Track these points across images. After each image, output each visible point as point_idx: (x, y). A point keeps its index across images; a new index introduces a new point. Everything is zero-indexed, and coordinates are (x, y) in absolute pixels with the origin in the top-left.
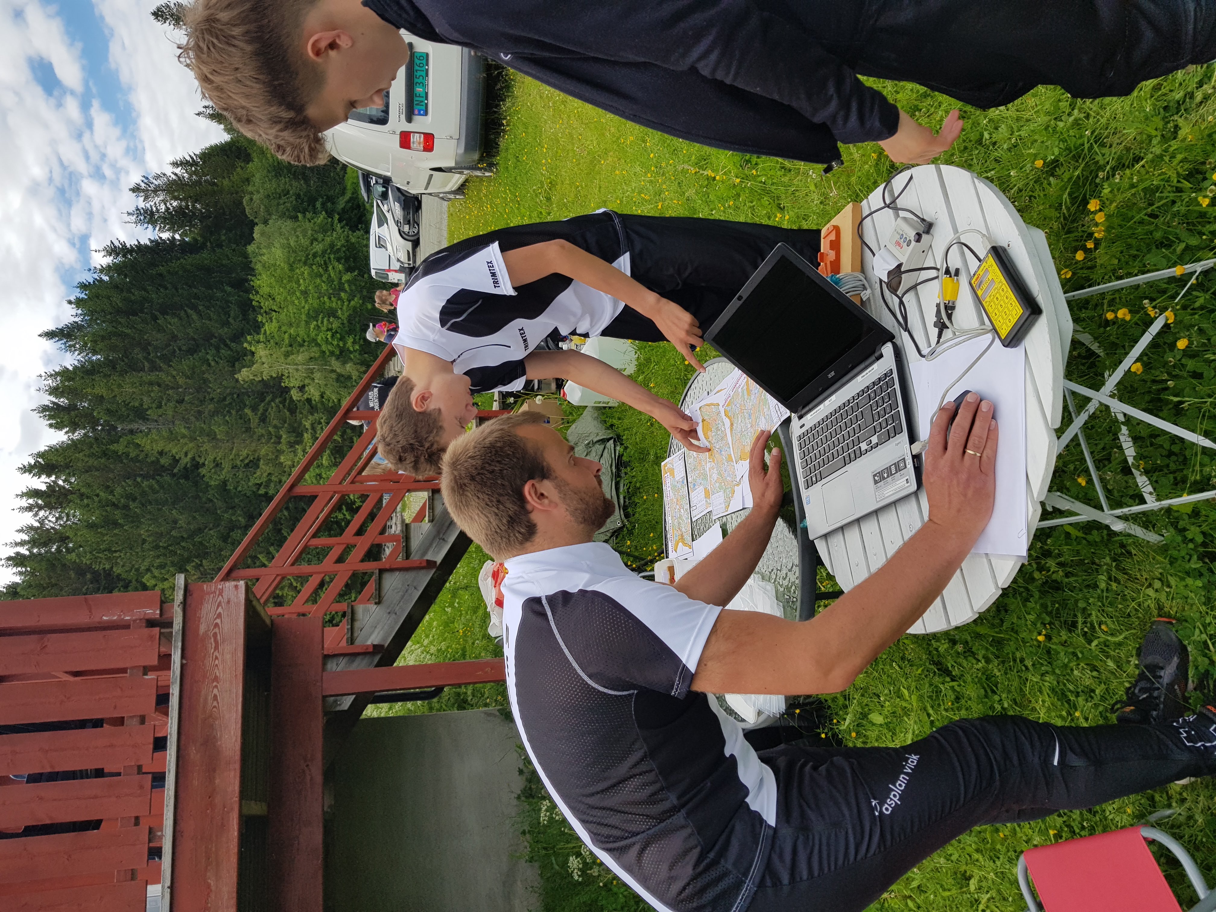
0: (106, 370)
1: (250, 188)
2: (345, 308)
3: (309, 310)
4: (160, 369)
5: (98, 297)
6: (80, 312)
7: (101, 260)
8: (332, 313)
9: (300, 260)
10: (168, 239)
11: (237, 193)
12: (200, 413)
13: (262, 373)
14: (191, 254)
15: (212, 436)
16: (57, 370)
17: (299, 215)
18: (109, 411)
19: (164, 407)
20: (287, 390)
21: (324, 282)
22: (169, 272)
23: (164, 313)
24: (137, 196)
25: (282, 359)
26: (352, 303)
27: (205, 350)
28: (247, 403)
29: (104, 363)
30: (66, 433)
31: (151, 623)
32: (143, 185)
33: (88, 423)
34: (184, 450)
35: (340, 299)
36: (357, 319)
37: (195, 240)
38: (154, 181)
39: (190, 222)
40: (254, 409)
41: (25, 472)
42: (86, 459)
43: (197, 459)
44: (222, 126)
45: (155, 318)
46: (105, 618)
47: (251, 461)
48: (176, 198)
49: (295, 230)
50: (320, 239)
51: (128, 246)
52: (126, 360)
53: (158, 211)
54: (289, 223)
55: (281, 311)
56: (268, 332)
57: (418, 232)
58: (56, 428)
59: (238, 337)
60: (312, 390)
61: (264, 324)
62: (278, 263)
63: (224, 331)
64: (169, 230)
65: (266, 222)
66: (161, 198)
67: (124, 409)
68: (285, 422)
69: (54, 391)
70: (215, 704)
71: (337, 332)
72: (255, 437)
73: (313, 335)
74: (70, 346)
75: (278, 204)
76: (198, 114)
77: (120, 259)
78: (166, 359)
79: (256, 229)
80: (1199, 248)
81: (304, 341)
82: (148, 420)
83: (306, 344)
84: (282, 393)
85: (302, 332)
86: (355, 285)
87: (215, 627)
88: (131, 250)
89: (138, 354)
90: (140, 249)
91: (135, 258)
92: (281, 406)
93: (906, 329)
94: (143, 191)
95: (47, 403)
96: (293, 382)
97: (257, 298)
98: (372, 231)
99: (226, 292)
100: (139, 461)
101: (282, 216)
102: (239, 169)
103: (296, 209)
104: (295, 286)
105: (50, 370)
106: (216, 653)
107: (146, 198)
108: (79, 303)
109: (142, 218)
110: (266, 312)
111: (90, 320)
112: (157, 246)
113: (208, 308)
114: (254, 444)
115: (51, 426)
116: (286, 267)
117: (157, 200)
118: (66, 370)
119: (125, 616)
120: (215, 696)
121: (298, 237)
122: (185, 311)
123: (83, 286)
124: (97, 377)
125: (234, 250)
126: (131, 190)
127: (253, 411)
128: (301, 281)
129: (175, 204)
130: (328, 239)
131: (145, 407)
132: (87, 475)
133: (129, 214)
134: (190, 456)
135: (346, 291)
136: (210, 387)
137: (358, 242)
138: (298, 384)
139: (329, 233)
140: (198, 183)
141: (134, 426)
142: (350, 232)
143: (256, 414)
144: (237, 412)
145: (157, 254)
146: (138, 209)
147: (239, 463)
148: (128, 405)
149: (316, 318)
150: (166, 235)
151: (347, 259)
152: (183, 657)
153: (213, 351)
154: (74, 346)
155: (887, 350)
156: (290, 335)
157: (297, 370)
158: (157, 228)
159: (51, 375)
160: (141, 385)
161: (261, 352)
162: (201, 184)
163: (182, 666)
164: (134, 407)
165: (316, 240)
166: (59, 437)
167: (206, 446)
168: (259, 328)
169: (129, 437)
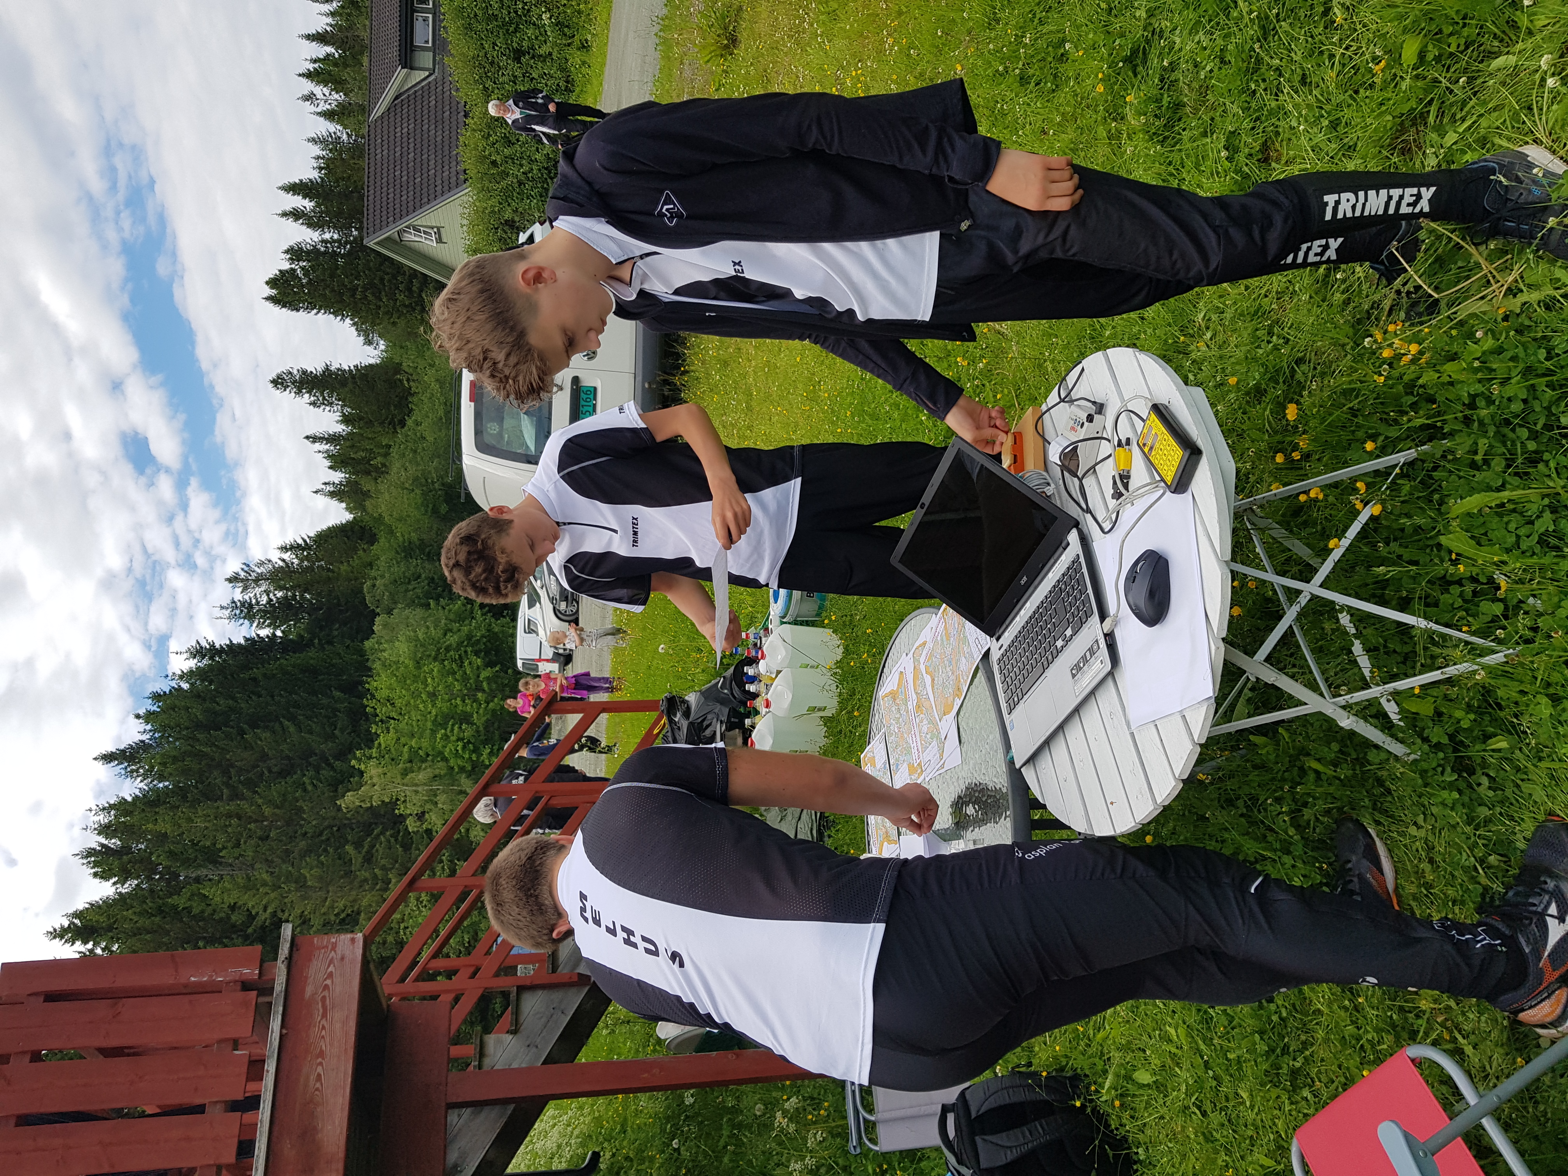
0: (174, 800)
1: (373, 573)
2: (481, 711)
3: (436, 716)
4: (242, 798)
5: (173, 709)
6: (149, 727)
7: (181, 664)
8: (466, 718)
9: (430, 656)
10: (268, 636)
11: (356, 579)
12: (288, 852)
13: (371, 797)
14: (294, 652)
15: (301, 883)
16: (112, 802)
17: (431, 601)
18: (172, 854)
19: (243, 846)
20: (402, 818)
21: (457, 680)
22: (265, 675)
23: (254, 725)
24: (234, 587)
25: (399, 780)
26: (491, 705)
27: (302, 770)
28: (349, 838)
29: (172, 791)
30: (114, 884)
31: (246, 986)
32: (242, 574)
33: (143, 871)
34: (264, 902)
35: (475, 700)
36: (496, 725)
37: (301, 637)
38: (256, 569)
39: (296, 615)
40: (358, 845)
41: (55, 938)
42: (135, 918)
43: (280, 914)
44: (344, 505)
45: (242, 733)
46: (193, 979)
47: (348, 915)
48: (281, 588)
49: (425, 619)
50: (455, 630)
51: (218, 646)
52: (200, 786)
53: (258, 603)
54: (419, 612)
55: (401, 718)
56: (383, 746)
57: (578, 611)
58: (102, 878)
59: (344, 753)
60: (433, 818)
61: (379, 736)
62: (401, 659)
63: (327, 747)
64: (269, 626)
65: (389, 612)
66: (263, 588)
67: (190, 851)
68: (397, 862)
69: (104, 830)
70: (318, 1085)
71: (469, 742)
72: (356, 883)
73: (439, 746)
74: (132, 771)
75: (407, 591)
76: (316, 492)
77: (206, 661)
78: (251, 785)
79: (377, 619)
80: (1399, 439)
81: (428, 755)
82: (221, 863)
83: (430, 758)
84: (395, 823)
85: (425, 743)
86: (496, 683)
87: (324, 990)
88: (220, 651)
89: (217, 778)
90: (232, 649)
91: (224, 661)
92: (392, 840)
93: (1088, 511)
94: (242, 580)
95: (94, 845)
96: (409, 809)
97: (372, 703)
98: (520, 614)
99: (333, 697)
100: (204, 919)
101: (411, 604)
102: (361, 552)
103: (428, 595)
104: (421, 686)
105: (103, 803)
106: (324, 1022)
107: (245, 589)
108: (149, 717)
109: (238, 612)
110: (382, 721)
111: (161, 737)
112: (253, 645)
113: (309, 718)
114: (354, 893)
115: (95, 875)
116: (411, 664)
117: (258, 590)
118: (123, 801)
119: (218, 976)
120: (319, 1075)
121: (428, 628)
122: (281, 723)
123: (156, 697)
124: (161, 810)
125: (348, 647)
126: (227, 580)
127: (356, 848)
128: (429, 680)
129: (280, 594)
130: (465, 629)
131: (219, 846)
132: (134, 939)
133: (222, 608)
134: (269, 910)
135: (484, 691)
136: (304, 819)
137: (503, 632)
138: (416, 810)
139: (467, 622)
140: (310, 569)
141: (202, 872)
142: (493, 620)
143: (360, 852)
144: (336, 850)
145: (253, 654)
146: (234, 602)
147: (333, 918)
148: (197, 845)
149: (444, 726)
150: (265, 632)
151: (487, 652)
152: (283, 1026)
153: (312, 773)
154: (137, 771)
155: (1073, 537)
156: (411, 747)
157: (417, 792)
158: (255, 625)
159: (104, 809)
160: (216, 818)
161: (372, 770)
162: (313, 570)
163: (282, 1036)
164: (205, 847)
165: (451, 630)
166: (105, 890)
167: (292, 897)
168: (373, 741)
169: (194, 887)
